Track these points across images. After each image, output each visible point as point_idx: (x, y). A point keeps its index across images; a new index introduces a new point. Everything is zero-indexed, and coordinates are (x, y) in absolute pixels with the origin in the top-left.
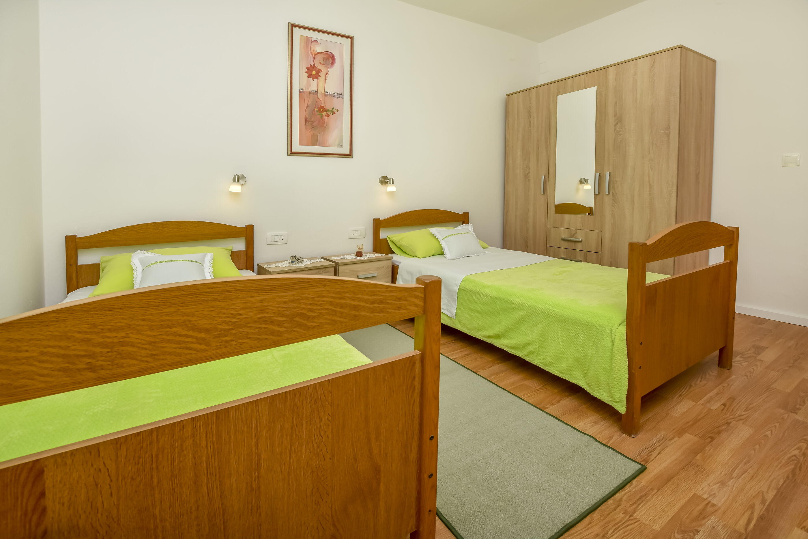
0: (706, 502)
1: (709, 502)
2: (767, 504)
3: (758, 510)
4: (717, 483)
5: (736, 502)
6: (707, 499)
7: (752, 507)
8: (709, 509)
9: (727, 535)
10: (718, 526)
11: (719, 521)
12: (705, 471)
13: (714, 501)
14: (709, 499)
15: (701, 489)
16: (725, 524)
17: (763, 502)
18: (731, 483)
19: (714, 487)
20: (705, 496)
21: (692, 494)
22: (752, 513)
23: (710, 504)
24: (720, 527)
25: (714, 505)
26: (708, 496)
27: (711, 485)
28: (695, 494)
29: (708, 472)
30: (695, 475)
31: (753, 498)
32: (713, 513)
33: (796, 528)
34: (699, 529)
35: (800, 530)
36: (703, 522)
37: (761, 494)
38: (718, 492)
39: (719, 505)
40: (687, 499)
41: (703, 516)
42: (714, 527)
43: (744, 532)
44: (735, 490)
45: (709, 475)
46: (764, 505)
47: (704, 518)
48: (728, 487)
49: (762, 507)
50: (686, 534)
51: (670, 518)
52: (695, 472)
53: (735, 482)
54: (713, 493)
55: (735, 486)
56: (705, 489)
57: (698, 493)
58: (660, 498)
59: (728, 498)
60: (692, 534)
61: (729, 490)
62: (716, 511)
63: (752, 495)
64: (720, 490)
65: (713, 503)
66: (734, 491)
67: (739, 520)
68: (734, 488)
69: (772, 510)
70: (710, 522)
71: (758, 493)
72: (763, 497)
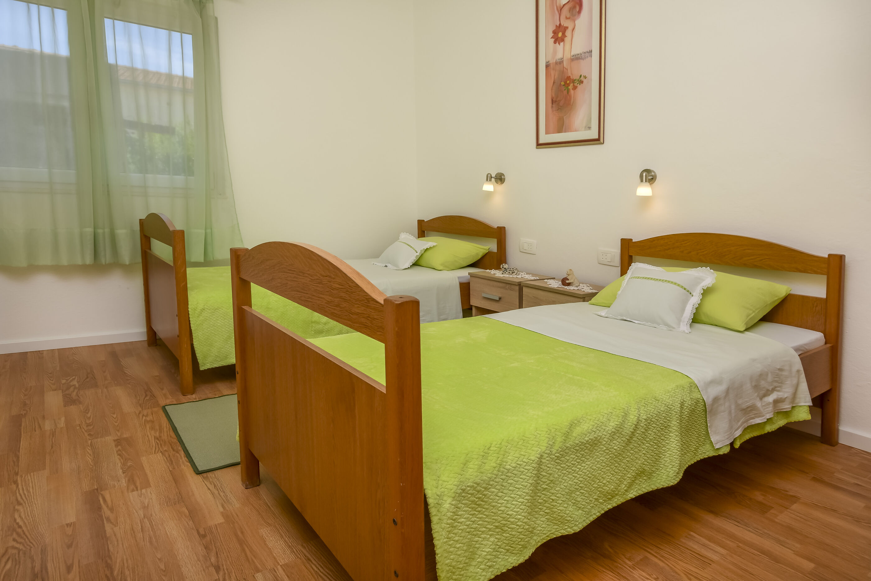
0: (139, 488)
1: (137, 490)
2: (105, 520)
3: (106, 512)
4: (148, 504)
5: (123, 504)
6: (141, 490)
7: (112, 510)
8: (132, 487)
9: (108, 483)
10: (117, 484)
11: (120, 486)
12: (166, 505)
13: (135, 493)
14: (139, 491)
15: (152, 493)
16: (115, 487)
17: (108, 519)
18: (141, 513)
19: (147, 501)
20: (144, 491)
21: (152, 485)
22: (107, 506)
23: (135, 489)
24: (116, 484)
25: (133, 491)
26: (142, 492)
27: (150, 500)
28: (151, 486)
29: (164, 506)
30: (168, 496)
31: (117, 517)
32: (128, 487)
33: (75, 520)
34: (124, 474)
35: (72, 522)
36: (127, 479)
37: (114, 523)
38: (140, 500)
39: (130, 494)
40: (150, 481)
41: (131, 480)
42: (119, 481)
43: (101, 492)
44: (133, 511)
45: (160, 505)
46: (105, 518)
47: (129, 480)
48: (139, 509)
49: (106, 515)
50: (127, 467)
51: (144, 466)
52: (170, 498)
53: (139, 516)
54: (142, 497)
55: (136, 514)
56: (149, 494)
57: (150, 489)
58: (163, 469)
59: (130, 501)
60: (125, 470)
61: (136, 507)
62: (128, 489)
63: (120, 518)
64: (141, 502)
65: (135, 491)
66: (133, 509)
67: (111, 496)
68: (135, 511)
69: (98, 519)
70: (124, 482)
71: (117, 523)
72: (111, 523)
